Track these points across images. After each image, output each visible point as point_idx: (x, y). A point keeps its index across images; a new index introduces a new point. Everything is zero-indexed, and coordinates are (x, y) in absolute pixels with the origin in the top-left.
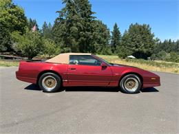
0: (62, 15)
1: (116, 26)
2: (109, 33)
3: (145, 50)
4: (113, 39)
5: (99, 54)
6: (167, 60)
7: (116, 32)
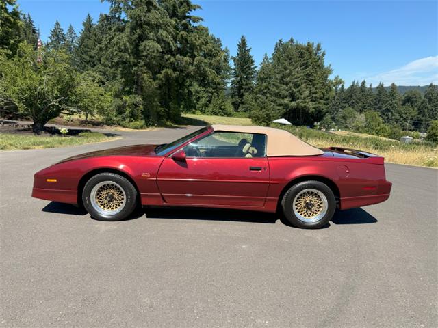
0: (118, 10)
1: (243, 45)
2: (226, 61)
3: (311, 106)
4: (236, 76)
5: (203, 112)
6: (357, 129)
7: (244, 60)
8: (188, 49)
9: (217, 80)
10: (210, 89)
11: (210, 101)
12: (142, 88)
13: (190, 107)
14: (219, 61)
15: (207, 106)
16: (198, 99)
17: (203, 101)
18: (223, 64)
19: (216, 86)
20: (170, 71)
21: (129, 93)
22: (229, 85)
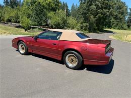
8: (108, 7)
9: (122, 17)
10: (118, 20)
11: (117, 25)
12: (90, 21)
13: (110, 27)
14: (123, 10)
15: (116, 26)
16: (113, 24)
17: (115, 24)
18: (125, 11)
19: (121, 19)
20: (100, 15)
21: (85, 22)
22: (127, 19)
